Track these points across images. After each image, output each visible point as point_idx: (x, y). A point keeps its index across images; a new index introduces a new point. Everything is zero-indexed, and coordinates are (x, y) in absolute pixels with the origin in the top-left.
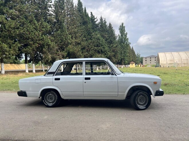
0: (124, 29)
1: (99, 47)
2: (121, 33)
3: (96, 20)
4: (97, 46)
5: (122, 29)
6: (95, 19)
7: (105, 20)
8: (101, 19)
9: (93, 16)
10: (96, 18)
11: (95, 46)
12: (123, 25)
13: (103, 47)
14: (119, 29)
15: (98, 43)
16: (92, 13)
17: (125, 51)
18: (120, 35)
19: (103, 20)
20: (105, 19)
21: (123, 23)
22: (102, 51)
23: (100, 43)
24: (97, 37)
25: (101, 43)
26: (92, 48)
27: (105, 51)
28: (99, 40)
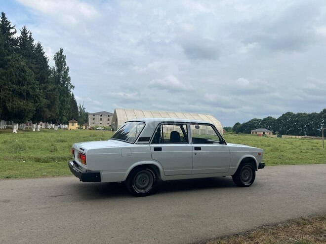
0: (64, 59)
1: (23, 85)
2: (58, 66)
3: (12, 31)
4: (19, 83)
5: (60, 59)
6: (10, 28)
7: (30, 36)
8: (24, 32)
9: (6, 21)
10: (12, 28)
11: (13, 83)
12: (63, 54)
13: (31, 88)
14: (55, 59)
15: (21, 77)
16: (6, 16)
17: (64, 100)
18: (56, 69)
19: (28, 35)
20: (31, 34)
21: (62, 49)
22: (28, 94)
23: (25, 79)
24: (18, 65)
25: (27, 78)
26: (5, 84)
27: (36, 96)
28: (24, 71)
